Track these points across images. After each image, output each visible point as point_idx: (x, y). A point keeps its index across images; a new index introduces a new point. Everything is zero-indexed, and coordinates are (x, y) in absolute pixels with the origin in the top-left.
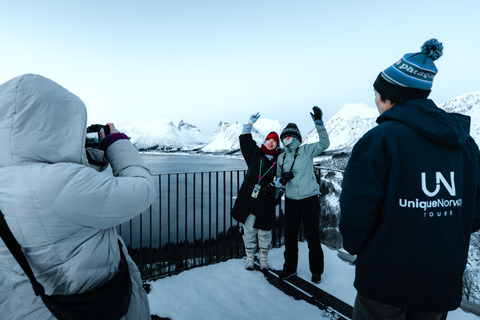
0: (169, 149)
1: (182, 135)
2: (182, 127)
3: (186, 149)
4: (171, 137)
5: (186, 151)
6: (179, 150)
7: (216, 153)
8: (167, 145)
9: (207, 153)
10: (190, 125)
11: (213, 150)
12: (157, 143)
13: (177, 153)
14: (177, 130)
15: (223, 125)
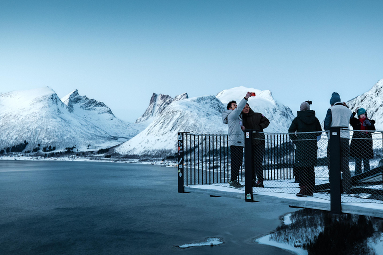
0: (50, 150)
1: (75, 122)
2: (76, 106)
3: (84, 149)
4: (53, 124)
5: (84, 154)
6: (69, 151)
7: (145, 157)
8: (46, 141)
9: (127, 157)
10: (93, 102)
11: (139, 151)
12: (26, 136)
13: (66, 159)
14: (65, 110)
15: (159, 101)
